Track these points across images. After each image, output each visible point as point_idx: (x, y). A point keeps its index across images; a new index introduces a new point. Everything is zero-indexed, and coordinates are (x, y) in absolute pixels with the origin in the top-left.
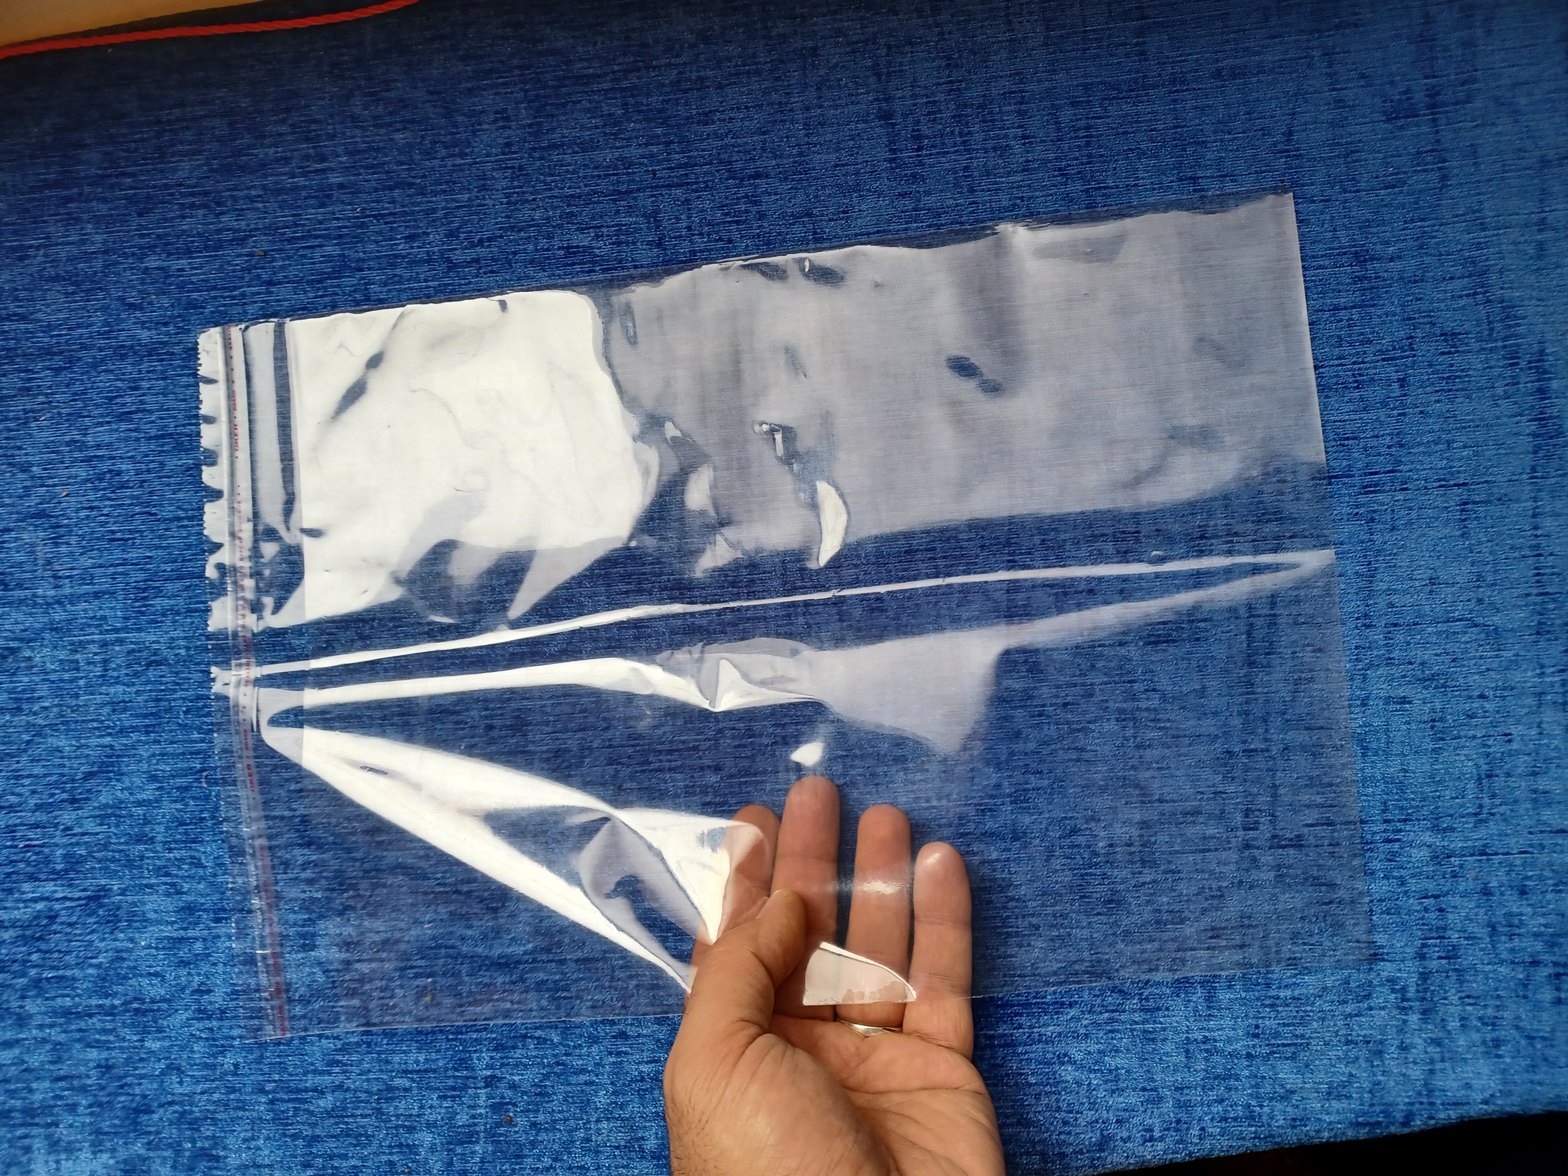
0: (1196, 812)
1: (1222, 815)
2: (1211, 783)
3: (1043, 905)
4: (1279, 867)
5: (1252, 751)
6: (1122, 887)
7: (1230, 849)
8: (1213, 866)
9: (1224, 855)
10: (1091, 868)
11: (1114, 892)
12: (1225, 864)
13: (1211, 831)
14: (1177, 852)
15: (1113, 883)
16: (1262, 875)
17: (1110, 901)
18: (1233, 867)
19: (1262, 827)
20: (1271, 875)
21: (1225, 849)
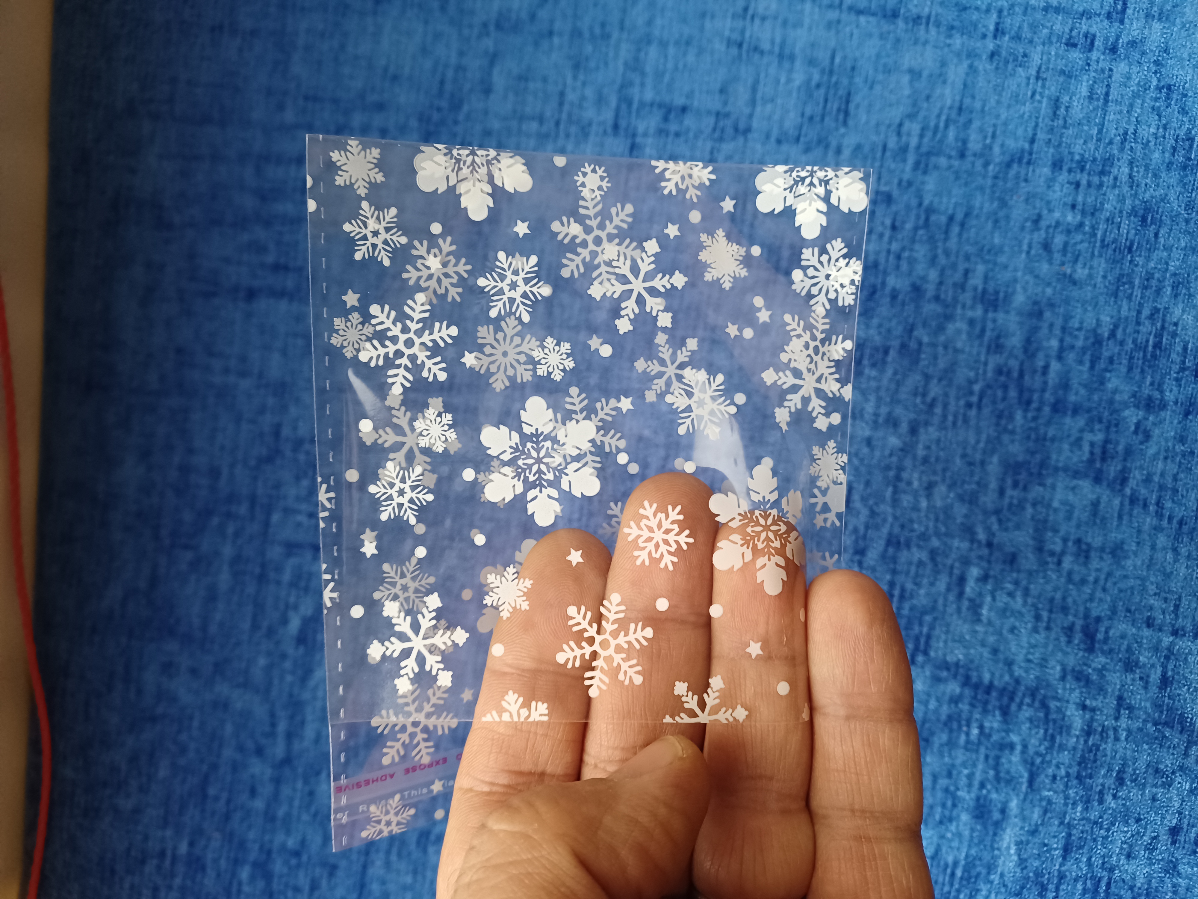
0: (1056, 103)
1: (1067, 75)
2: (1024, 81)
3: (1130, 297)
4: (1148, 16)
5: (997, 30)
6: (1128, 202)
7: (1111, 70)
8: (1129, 92)
9: (1116, 77)
10: (1095, 235)
11: (1133, 212)
12: (1129, 78)
13: (1084, 91)
14: (1100, 131)
15: (1121, 212)
16: (1153, 37)
17: (1144, 219)
18: (1135, 69)
19: (1093, 30)
20: (1157, 26)
21: (1110, 77)
